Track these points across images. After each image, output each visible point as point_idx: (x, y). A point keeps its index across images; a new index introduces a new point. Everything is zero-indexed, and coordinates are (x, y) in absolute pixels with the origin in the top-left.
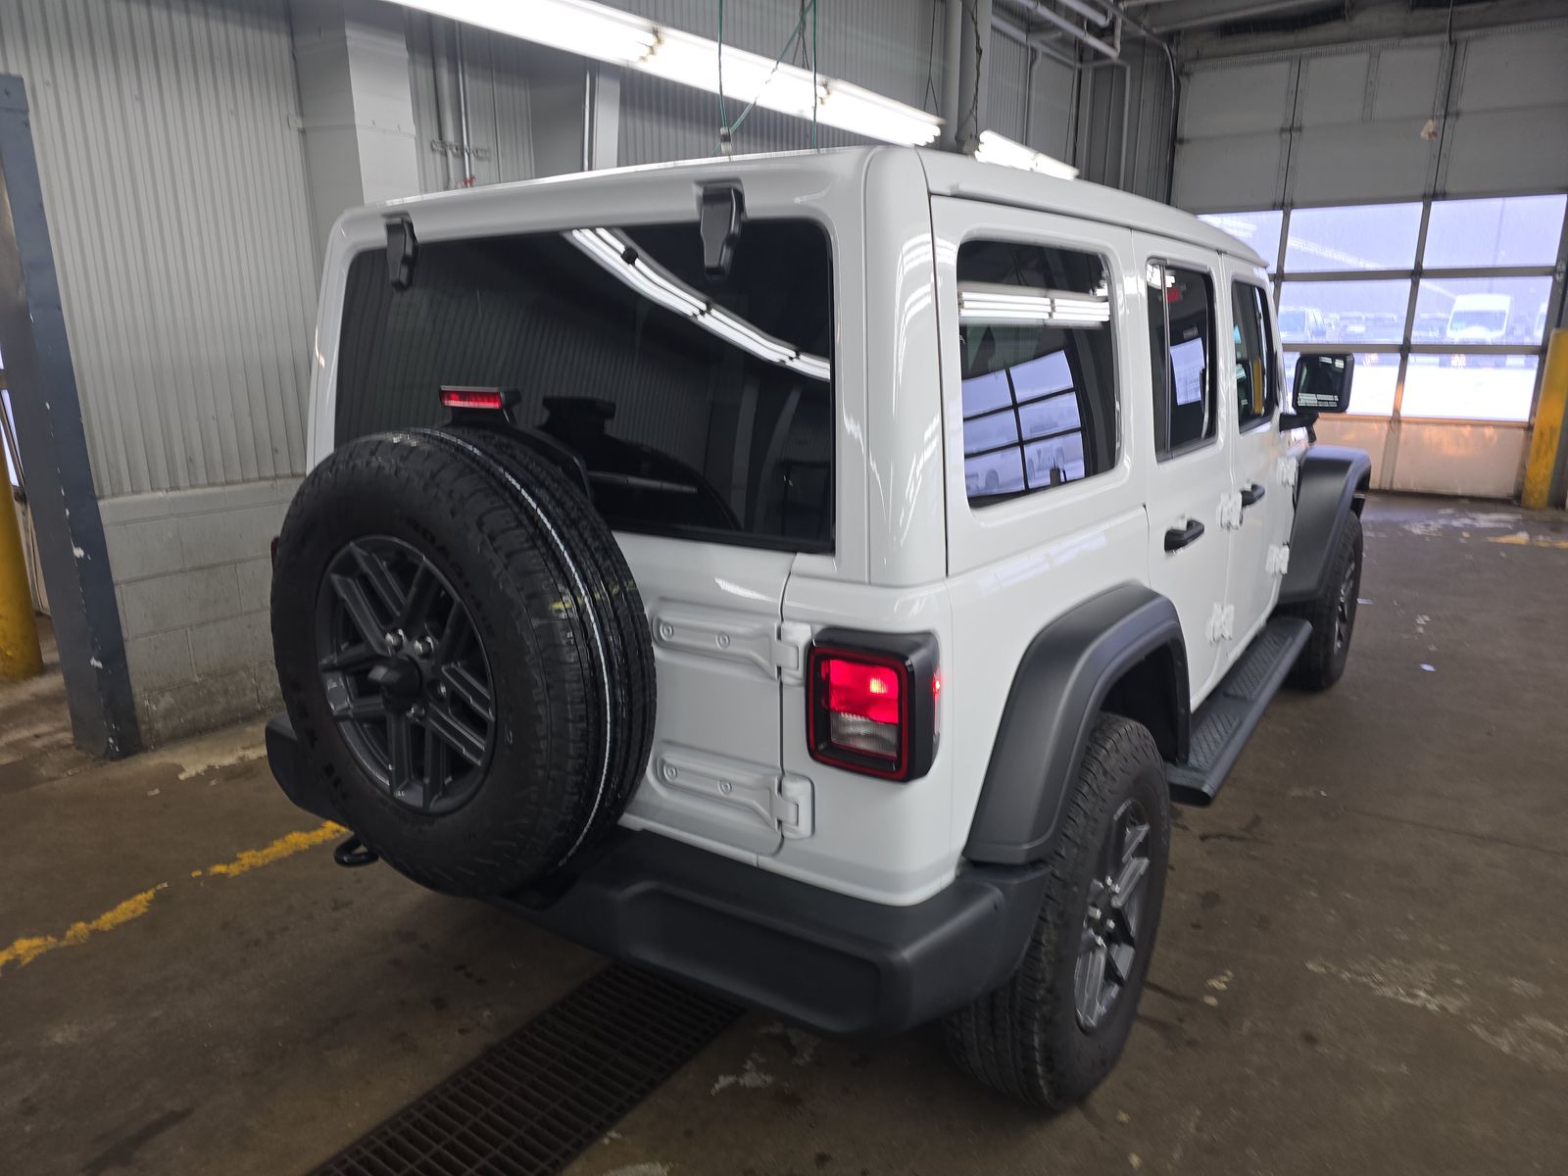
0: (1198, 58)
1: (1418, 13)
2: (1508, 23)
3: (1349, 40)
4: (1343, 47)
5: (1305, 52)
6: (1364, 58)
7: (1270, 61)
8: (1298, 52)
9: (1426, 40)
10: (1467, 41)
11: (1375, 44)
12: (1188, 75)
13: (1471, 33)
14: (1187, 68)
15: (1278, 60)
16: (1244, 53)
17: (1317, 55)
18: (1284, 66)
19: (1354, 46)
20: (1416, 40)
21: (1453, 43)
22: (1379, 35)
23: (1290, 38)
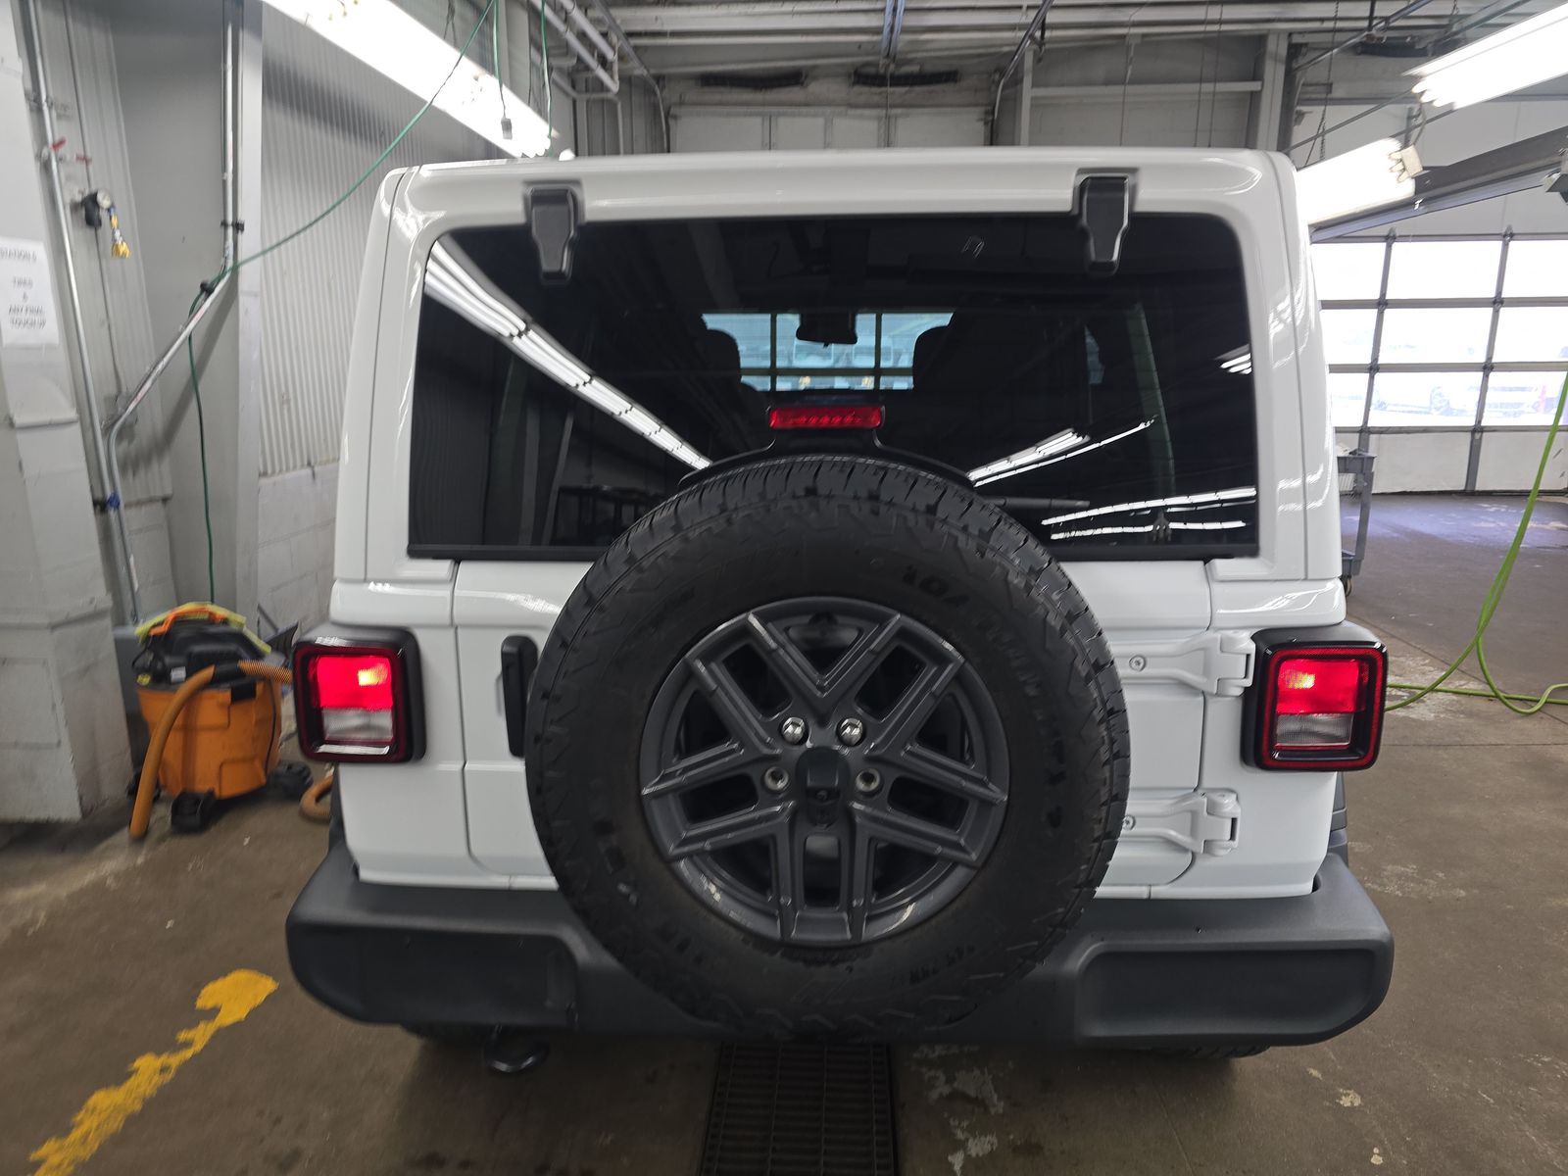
0: (681, 103)
1: (858, 89)
2: (924, 106)
3: (807, 104)
4: (804, 110)
5: (774, 109)
6: (820, 121)
7: (745, 115)
8: (767, 109)
9: (867, 112)
10: (896, 117)
11: (828, 110)
12: (675, 117)
13: (899, 111)
14: (673, 111)
15: (751, 115)
16: (721, 104)
17: (785, 114)
18: (758, 120)
19: (812, 110)
20: (859, 111)
21: (888, 117)
22: (830, 103)
23: (759, 96)
